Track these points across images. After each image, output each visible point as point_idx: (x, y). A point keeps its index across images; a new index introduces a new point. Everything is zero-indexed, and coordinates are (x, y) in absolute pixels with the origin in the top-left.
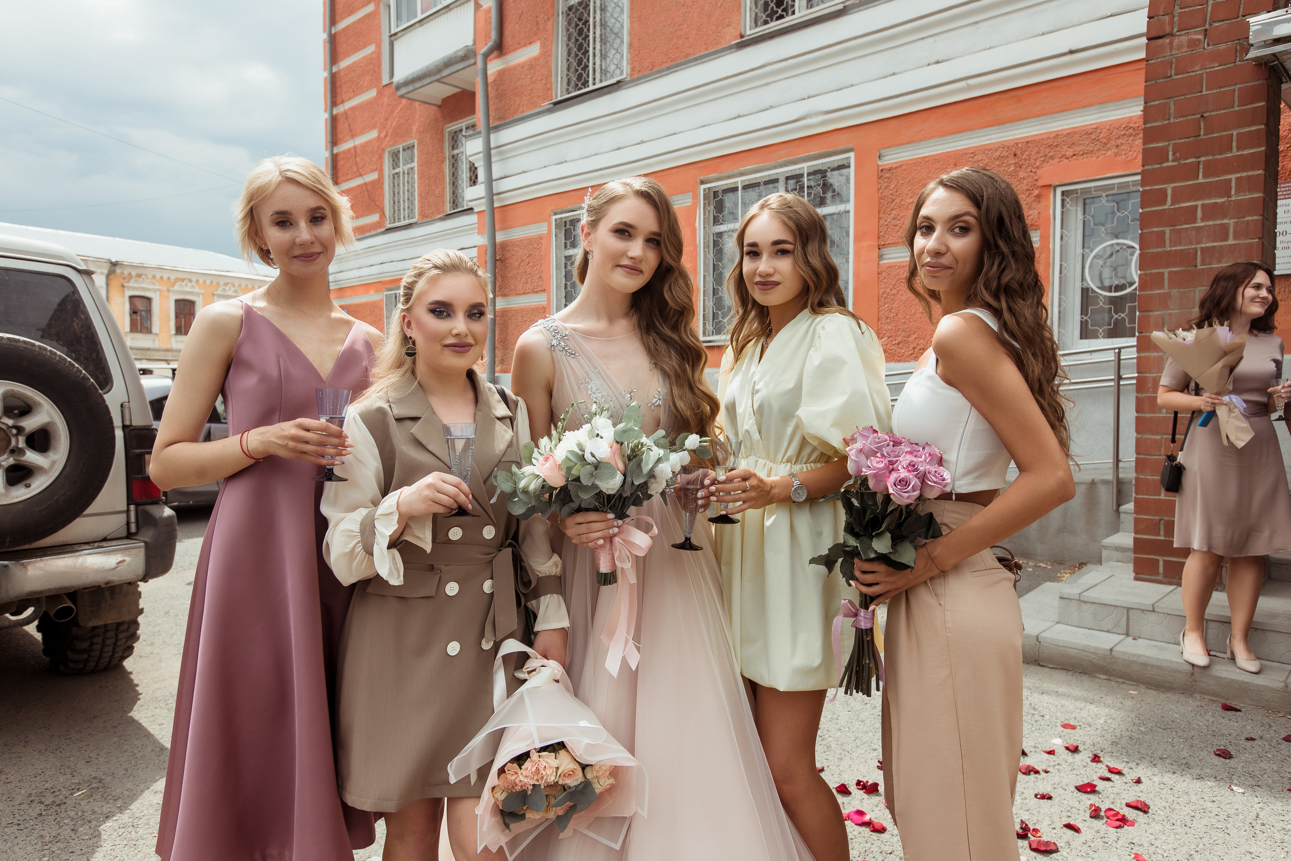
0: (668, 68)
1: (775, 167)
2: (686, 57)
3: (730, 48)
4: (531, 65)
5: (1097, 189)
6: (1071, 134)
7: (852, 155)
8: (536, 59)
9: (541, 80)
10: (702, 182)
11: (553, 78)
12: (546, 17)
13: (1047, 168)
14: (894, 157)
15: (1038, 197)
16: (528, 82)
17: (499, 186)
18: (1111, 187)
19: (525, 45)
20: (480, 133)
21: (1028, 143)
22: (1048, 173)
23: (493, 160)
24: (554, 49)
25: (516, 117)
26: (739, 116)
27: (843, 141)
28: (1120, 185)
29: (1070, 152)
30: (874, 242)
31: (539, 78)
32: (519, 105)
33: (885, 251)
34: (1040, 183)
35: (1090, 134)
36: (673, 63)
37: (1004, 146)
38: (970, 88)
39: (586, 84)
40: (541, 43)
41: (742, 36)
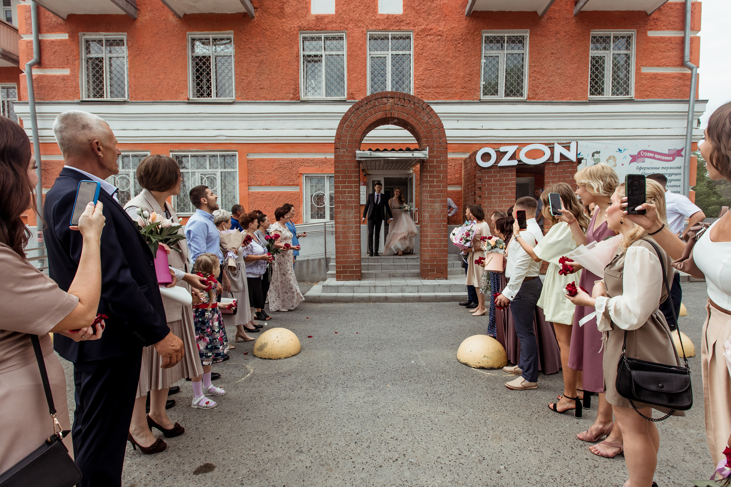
0: (152, 102)
1: (205, 151)
2: (161, 99)
3: (184, 103)
4: (64, 78)
5: (314, 176)
6: (307, 160)
7: (237, 153)
8: (67, 76)
9: (72, 87)
10: (171, 152)
11: (80, 89)
12: (74, 59)
13: (301, 168)
14: (252, 157)
15: (299, 176)
16: (62, 86)
17: (41, 133)
18: (318, 177)
19: (59, 68)
20: (28, 103)
21: (295, 160)
22: (301, 170)
23: (38, 118)
24: (80, 75)
25: (53, 101)
26: (188, 130)
27: (234, 147)
28: (320, 176)
29: (307, 165)
30: (247, 184)
31: (70, 86)
32: (56, 95)
33: (250, 187)
34: (299, 172)
35: (312, 160)
36: (154, 101)
37: (288, 159)
38: (277, 140)
39: (102, 96)
40: (71, 70)
41: (188, 99)
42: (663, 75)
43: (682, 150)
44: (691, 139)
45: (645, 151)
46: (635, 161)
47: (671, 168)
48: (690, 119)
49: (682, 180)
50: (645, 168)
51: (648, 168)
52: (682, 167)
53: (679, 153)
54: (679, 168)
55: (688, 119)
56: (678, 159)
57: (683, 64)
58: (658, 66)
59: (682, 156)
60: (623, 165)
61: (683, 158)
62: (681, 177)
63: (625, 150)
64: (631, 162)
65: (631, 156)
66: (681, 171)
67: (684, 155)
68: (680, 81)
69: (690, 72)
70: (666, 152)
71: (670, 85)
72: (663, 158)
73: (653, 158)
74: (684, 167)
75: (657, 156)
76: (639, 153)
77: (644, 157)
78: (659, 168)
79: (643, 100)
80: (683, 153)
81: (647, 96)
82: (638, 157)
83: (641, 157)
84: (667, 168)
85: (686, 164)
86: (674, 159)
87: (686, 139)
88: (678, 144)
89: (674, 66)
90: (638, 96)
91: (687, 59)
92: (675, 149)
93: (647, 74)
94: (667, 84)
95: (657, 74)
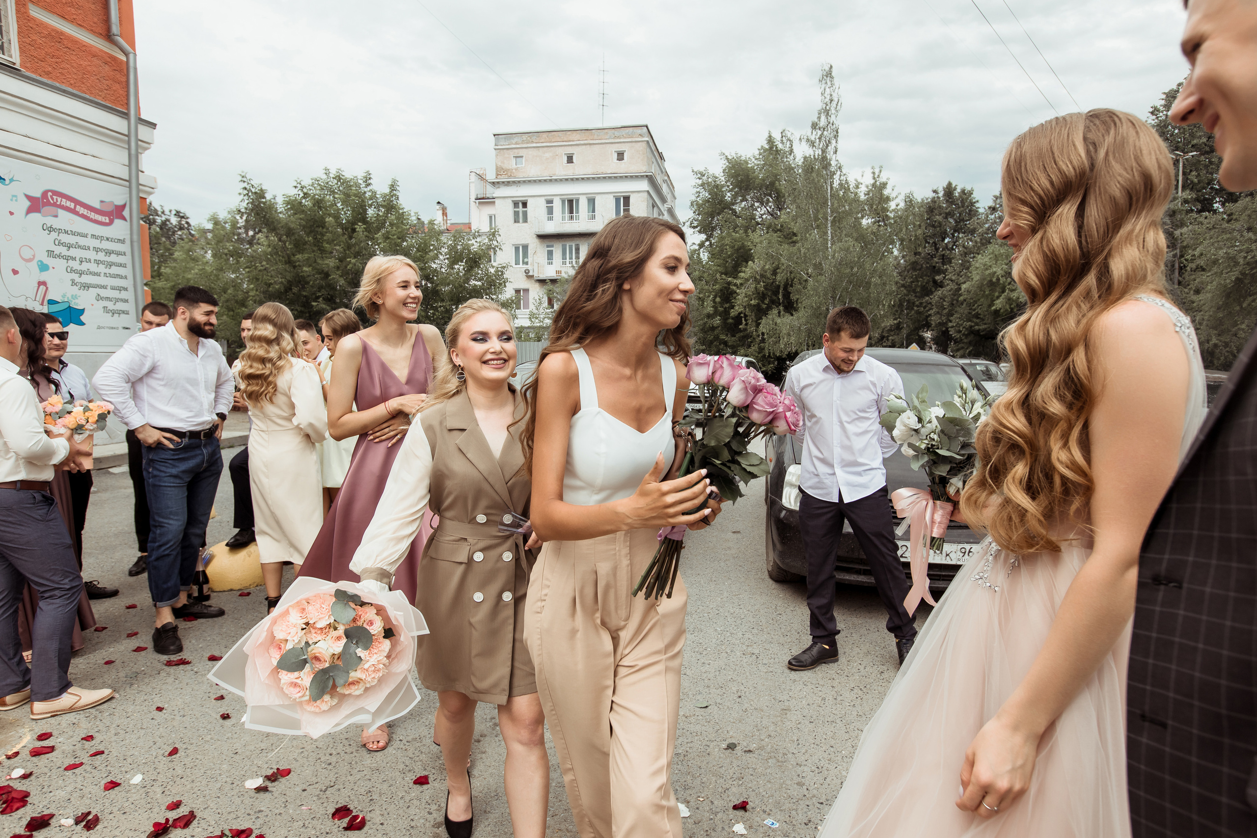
42: (75, 41)
43: (124, 206)
44: (138, 191)
45: (55, 193)
46: (39, 211)
47: (108, 239)
48: (133, 152)
49: (129, 266)
50: (59, 231)
51: (66, 232)
52: (128, 242)
53: (117, 212)
54: (123, 241)
55: (129, 149)
56: (118, 222)
57: (108, 36)
58: (63, 17)
59: (124, 219)
60: (11, 213)
61: (128, 223)
62: (126, 260)
63: (12, 180)
64: (30, 211)
65: (29, 197)
66: (125, 248)
67: (127, 217)
68: (107, 68)
69: (124, 59)
70: (97, 205)
71: (89, 68)
72: (92, 215)
73: (74, 211)
74: (132, 242)
75: (82, 210)
76: (45, 194)
77: (55, 205)
78: (86, 236)
79: (39, 78)
80: (126, 213)
81: (48, 74)
82: (45, 204)
83: (48, 204)
84: (101, 238)
85: (135, 237)
86: (111, 222)
87: (130, 187)
88: (117, 195)
89: (93, 32)
90: (28, 65)
91: (115, 29)
92: (112, 202)
93: (41, 24)
94: (84, 63)
95: (62, 33)
